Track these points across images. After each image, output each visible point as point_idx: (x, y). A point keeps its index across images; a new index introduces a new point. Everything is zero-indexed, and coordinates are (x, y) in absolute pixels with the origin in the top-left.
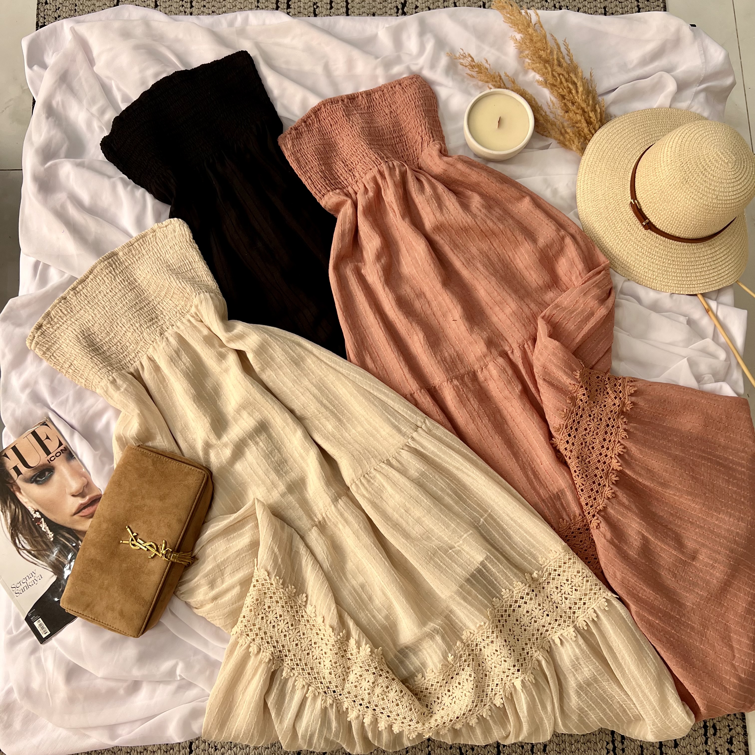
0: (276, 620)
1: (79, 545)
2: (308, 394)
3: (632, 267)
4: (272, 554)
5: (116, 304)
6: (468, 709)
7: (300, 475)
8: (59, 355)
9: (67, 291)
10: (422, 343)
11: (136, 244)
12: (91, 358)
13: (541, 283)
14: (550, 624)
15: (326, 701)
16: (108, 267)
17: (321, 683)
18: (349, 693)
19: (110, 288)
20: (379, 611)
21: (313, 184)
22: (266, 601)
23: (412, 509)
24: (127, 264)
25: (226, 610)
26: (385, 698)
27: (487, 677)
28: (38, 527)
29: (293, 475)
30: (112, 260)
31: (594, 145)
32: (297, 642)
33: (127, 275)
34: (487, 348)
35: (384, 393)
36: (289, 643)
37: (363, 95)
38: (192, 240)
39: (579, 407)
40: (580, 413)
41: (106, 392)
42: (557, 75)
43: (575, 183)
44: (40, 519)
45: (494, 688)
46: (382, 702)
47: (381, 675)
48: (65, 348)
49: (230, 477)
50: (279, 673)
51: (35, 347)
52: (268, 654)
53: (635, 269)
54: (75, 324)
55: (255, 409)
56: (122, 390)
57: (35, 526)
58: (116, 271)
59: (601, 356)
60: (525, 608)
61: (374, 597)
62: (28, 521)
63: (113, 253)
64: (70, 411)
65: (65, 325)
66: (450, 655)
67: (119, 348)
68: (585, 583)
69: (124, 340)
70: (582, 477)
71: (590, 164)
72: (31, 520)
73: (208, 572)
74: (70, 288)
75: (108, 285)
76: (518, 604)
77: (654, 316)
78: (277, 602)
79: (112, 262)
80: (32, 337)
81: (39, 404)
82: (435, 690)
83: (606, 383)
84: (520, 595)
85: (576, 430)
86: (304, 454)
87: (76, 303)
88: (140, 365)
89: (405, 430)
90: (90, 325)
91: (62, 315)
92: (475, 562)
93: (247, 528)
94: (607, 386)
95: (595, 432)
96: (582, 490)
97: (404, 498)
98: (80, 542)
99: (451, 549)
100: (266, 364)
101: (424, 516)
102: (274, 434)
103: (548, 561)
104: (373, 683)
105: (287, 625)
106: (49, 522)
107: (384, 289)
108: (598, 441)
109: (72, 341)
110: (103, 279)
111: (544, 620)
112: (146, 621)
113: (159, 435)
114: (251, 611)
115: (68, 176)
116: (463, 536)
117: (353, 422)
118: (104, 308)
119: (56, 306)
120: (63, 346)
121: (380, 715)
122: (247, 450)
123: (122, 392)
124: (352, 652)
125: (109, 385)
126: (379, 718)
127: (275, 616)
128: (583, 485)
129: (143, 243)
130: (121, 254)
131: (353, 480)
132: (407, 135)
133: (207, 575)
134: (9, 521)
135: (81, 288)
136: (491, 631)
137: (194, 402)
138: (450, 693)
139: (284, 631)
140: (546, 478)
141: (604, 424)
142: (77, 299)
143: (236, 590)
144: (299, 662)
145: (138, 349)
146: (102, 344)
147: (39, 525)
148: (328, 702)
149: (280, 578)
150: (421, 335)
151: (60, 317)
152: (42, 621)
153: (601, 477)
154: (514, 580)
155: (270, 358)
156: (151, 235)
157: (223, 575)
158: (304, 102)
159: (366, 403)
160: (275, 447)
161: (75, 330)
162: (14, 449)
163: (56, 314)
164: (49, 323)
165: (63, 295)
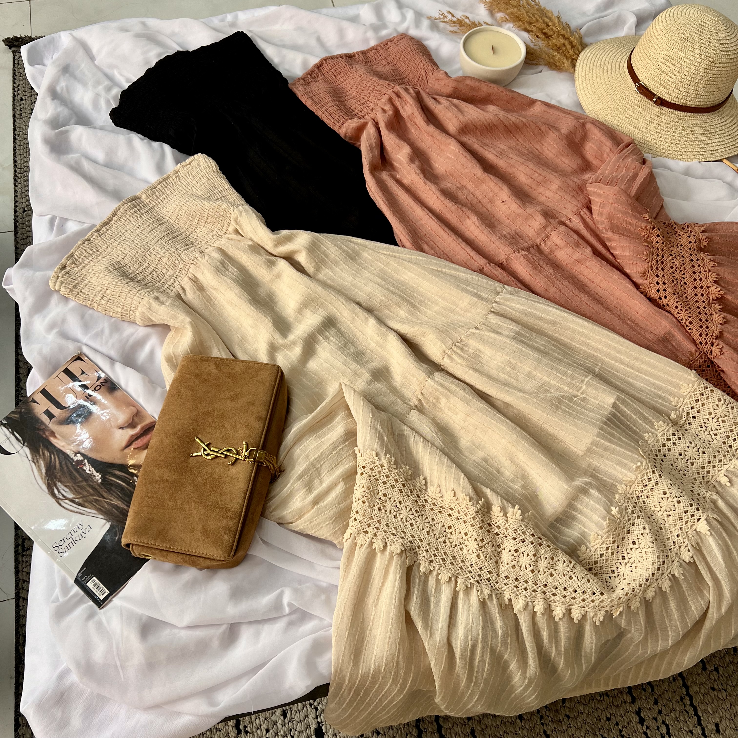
0: (396, 509)
1: (134, 481)
2: (372, 284)
3: (654, 145)
4: (375, 432)
6: (656, 568)
7: (382, 364)
8: (88, 290)
10: (478, 224)
13: (575, 166)
14: (709, 462)
15: (482, 592)
17: (470, 572)
18: (507, 577)
19: (137, 225)
20: (513, 481)
21: (330, 115)
22: (379, 488)
23: (520, 365)
25: (332, 512)
26: (554, 573)
27: (664, 530)
28: (81, 470)
29: (375, 364)
31: (582, 62)
34: (545, 219)
35: (454, 268)
37: (359, 54)
38: (219, 170)
39: (658, 249)
40: (660, 254)
42: (531, 16)
43: (576, 93)
44: (82, 461)
45: (676, 540)
46: (551, 579)
47: (540, 545)
49: (304, 380)
50: (415, 569)
53: (657, 146)
55: (318, 305)
57: (77, 471)
58: (141, 211)
59: (658, 210)
60: (677, 449)
61: (502, 469)
62: (67, 466)
63: (136, 196)
64: (107, 342)
66: (613, 508)
67: (155, 276)
68: (730, 410)
70: (686, 310)
71: (583, 74)
72: (72, 464)
73: (302, 472)
75: (134, 223)
76: (666, 448)
77: (691, 180)
78: (393, 487)
81: (69, 341)
82: (607, 560)
83: (674, 227)
84: (665, 438)
85: (663, 269)
86: (381, 341)
88: (181, 288)
89: (486, 296)
91: (87, 255)
92: (606, 406)
93: (337, 419)
94: (676, 230)
95: (682, 267)
96: (691, 323)
97: (507, 355)
98: (135, 478)
99: (575, 397)
100: (320, 262)
101: (535, 369)
103: (682, 399)
104: (535, 555)
106: (94, 463)
107: (425, 183)
108: (688, 275)
111: (701, 460)
112: (237, 537)
113: (216, 348)
114: (364, 502)
115: (80, 139)
116: (584, 380)
117: (426, 303)
119: (79, 247)
121: (553, 598)
122: (318, 347)
124: (498, 523)
125: (152, 301)
126: (552, 603)
128: (690, 317)
130: (144, 197)
131: (444, 352)
132: (409, 77)
133: (300, 477)
134: (44, 471)
136: (651, 470)
137: (250, 304)
138: (626, 561)
140: (647, 325)
141: (688, 260)
142: (102, 239)
143: (340, 488)
145: (177, 273)
146: (136, 275)
147: (81, 468)
148: (485, 592)
149: (391, 457)
150: (474, 218)
151: (85, 256)
152: (97, 580)
153: (705, 308)
154: (654, 420)
155: (324, 255)
156: (174, 176)
157: (320, 475)
158: (305, 63)
159: (437, 279)
160: (348, 340)
162: (44, 392)
163: (80, 254)
164: (73, 263)
165: (86, 237)
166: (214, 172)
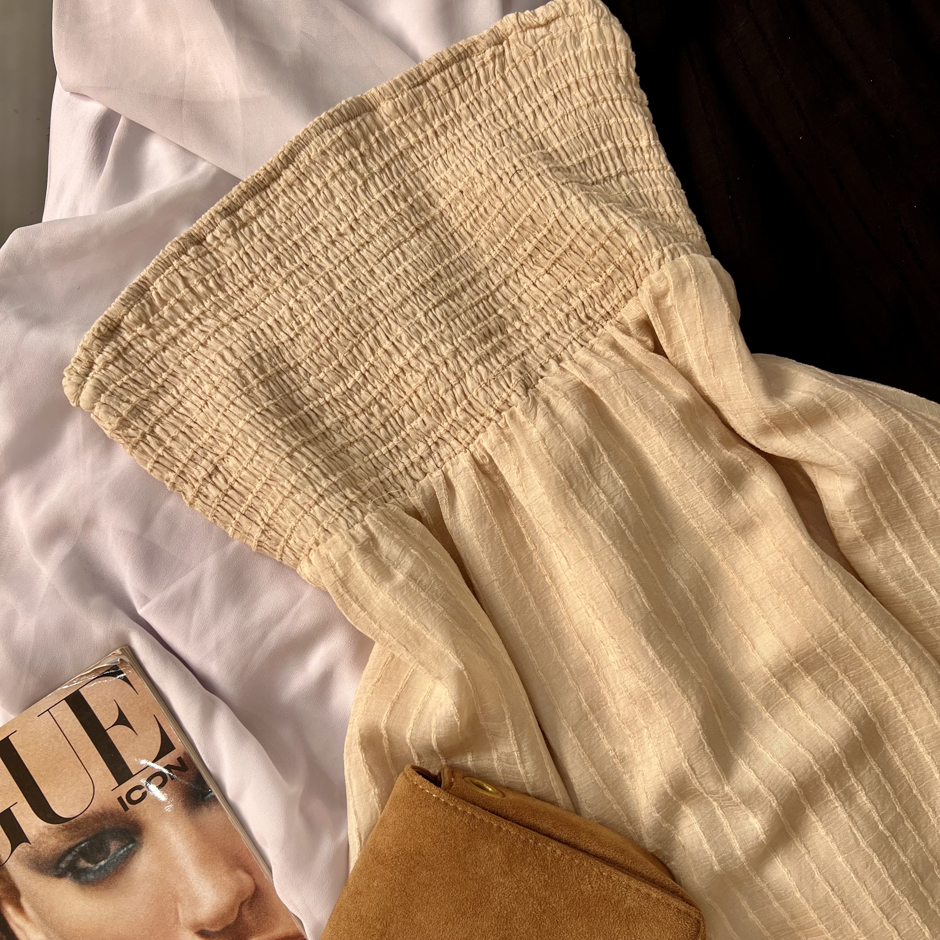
5: (371, 272)
8: (173, 432)
9: (205, 218)
11: (437, 80)
12: (290, 456)
16: (345, 148)
19: (350, 219)
24: (402, 143)
30: (358, 125)
33: (404, 181)
41: (344, 582)
48: (196, 412)
51: (94, 401)
54: (232, 330)
56: (400, 577)
58: (370, 163)
63: (361, 101)
65: (196, 333)
69: (393, 397)
74: (217, 206)
75: (344, 208)
79: (357, 132)
80: (85, 363)
81: (97, 601)
87: (235, 258)
90: (283, 338)
91: (189, 297)
102: (898, 762)
109: (223, 389)
110: (326, 185)
118: (330, 282)
119: (167, 264)
120: (188, 404)
123: (401, 588)
129: (459, 79)
130: (386, 107)
135: (253, 213)
142: (240, 246)
146: (320, 408)
151: (180, 301)
161: (230, 349)
163: (168, 292)
164: (143, 319)
165: (193, 228)
166: (618, 77)
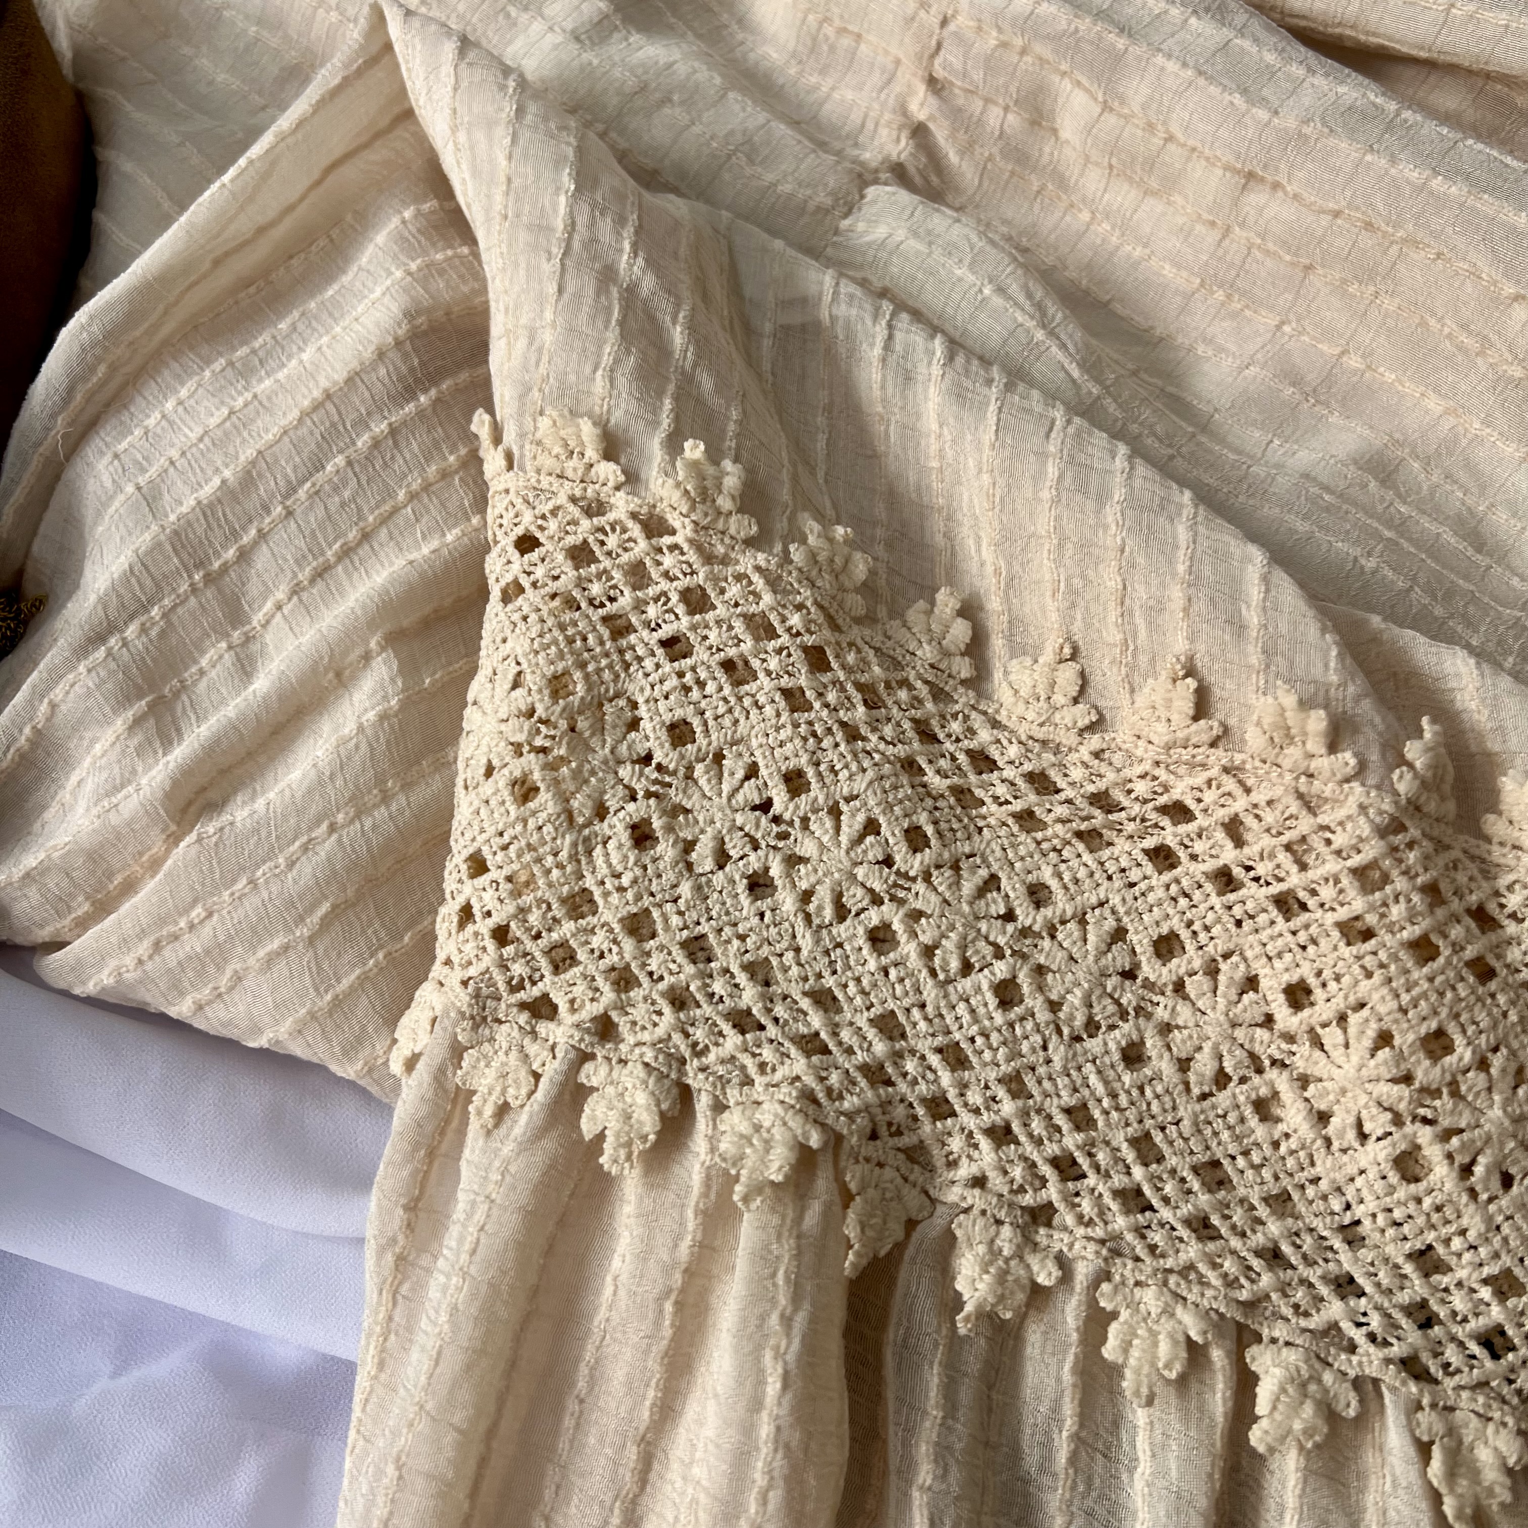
0: (761, 828)
17: (1346, 1286)
25: (307, 869)
32: (1001, 970)
36: (930, 992)
52: (767, 1115)
78: (738, 671)
105: (872, 848)
114: (522, 791)
127: (750, 793)
139: (854, 897)
144: (1072, 1140)
157: (236, 617)
